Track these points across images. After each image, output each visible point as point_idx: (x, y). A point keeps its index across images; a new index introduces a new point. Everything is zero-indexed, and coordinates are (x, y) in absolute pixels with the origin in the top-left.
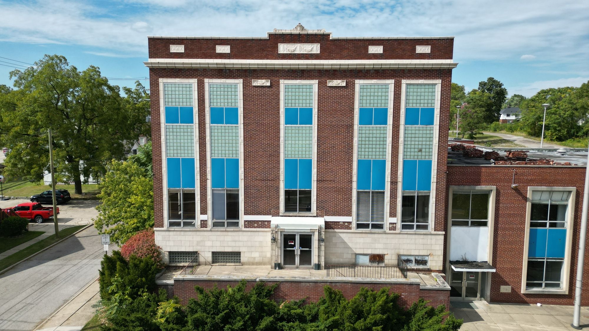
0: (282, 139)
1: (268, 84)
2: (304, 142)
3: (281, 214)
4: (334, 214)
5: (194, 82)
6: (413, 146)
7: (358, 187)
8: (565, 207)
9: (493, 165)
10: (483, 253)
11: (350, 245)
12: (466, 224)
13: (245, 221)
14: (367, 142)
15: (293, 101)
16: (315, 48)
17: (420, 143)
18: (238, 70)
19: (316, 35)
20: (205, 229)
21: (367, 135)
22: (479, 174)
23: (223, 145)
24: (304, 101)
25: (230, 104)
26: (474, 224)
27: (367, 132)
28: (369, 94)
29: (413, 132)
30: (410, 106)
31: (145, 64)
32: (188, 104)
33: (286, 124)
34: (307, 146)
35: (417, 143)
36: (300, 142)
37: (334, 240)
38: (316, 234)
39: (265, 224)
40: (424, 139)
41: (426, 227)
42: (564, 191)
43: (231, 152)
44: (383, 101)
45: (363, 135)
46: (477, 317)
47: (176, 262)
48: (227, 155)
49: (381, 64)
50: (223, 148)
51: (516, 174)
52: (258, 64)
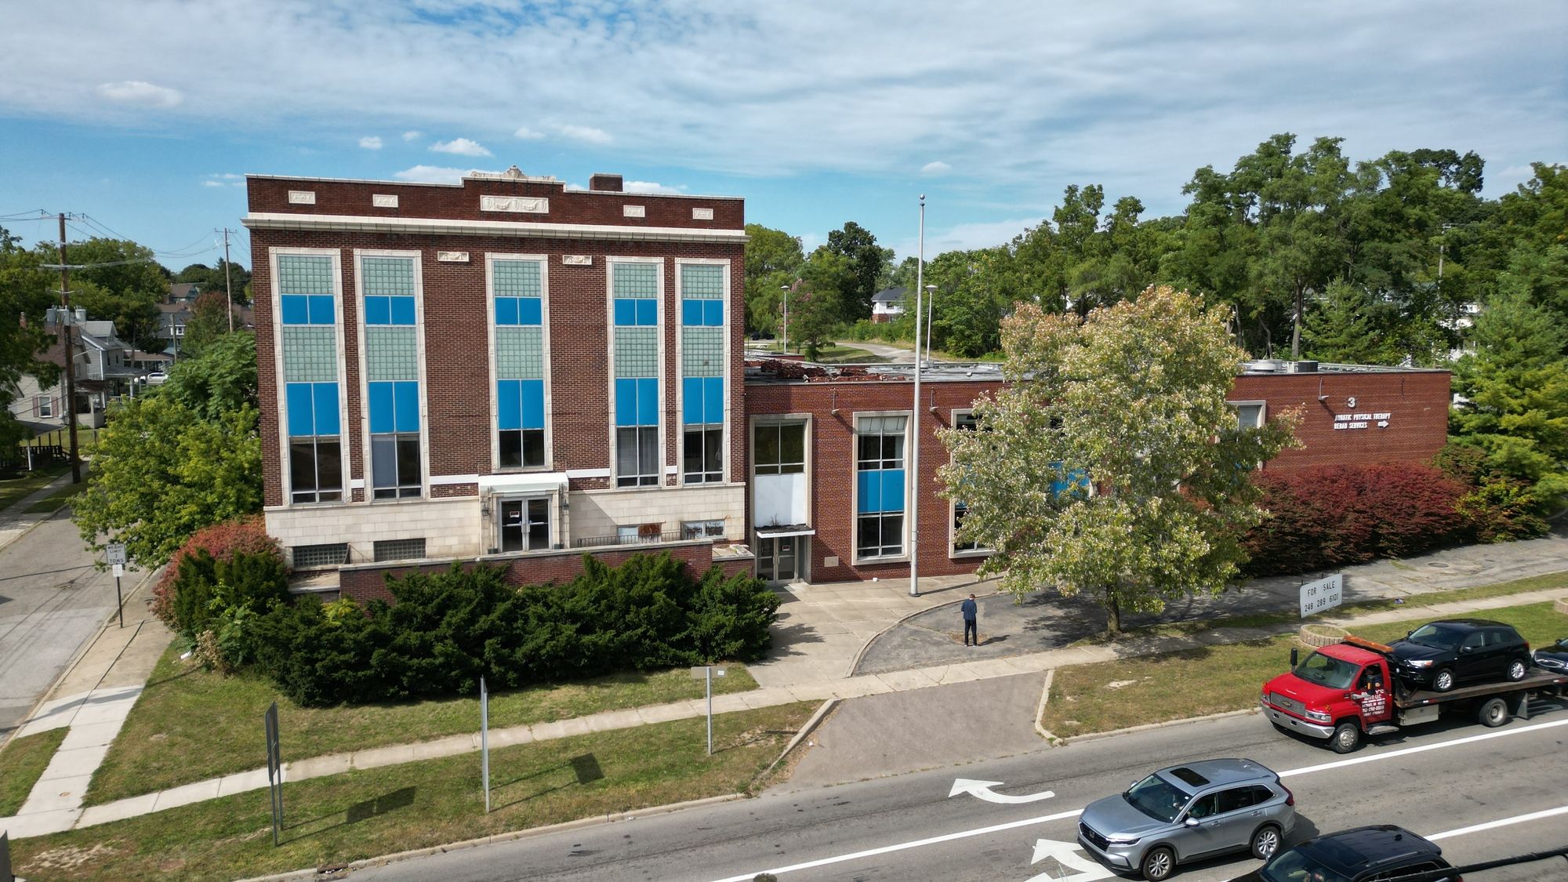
0: (492, 348)
1: (466, 259)
2: (529, 353)
3: (493, 471)
4: (581, 467)
5: (334, 254)
7: (618, 422)
8: (902, 437)
9: (806, 383)
10: (799, 512)
11: (609, 513)
12: (774, 471)
13: (433, 486)
14: (629, 352)
15: (509, 287)
16: (541, 205)
17: (706, 352)
18: (413, 236)
19: (541, 185)
20: (360, 503)
21: (629, 341)
22: (787, 397)
23: (390, 359)
24: (527, 288)
25: (399, 291)
26: (787, 470)
27: (628, 336)
28: (627, 278)
29: (695, 336)
30: (689, 298)
31: (244, 221)
33: (498, 323)
34: (535, 358)
35: (701, 352)
36: (523, 353)
37: (583, 507)
38: (556, 497)
39: (469, 489)
40: (711, 346)
41: (719, 478)
42: (899, 417)
43: (403, 371)
44: (650, 290)
45: (623, 341)
46: (793, 599)
47: (306, 564)
48: (397, 377)
49: (644, 234)
50: (390, 365)
51: (837, 395)
52: (448, 228)
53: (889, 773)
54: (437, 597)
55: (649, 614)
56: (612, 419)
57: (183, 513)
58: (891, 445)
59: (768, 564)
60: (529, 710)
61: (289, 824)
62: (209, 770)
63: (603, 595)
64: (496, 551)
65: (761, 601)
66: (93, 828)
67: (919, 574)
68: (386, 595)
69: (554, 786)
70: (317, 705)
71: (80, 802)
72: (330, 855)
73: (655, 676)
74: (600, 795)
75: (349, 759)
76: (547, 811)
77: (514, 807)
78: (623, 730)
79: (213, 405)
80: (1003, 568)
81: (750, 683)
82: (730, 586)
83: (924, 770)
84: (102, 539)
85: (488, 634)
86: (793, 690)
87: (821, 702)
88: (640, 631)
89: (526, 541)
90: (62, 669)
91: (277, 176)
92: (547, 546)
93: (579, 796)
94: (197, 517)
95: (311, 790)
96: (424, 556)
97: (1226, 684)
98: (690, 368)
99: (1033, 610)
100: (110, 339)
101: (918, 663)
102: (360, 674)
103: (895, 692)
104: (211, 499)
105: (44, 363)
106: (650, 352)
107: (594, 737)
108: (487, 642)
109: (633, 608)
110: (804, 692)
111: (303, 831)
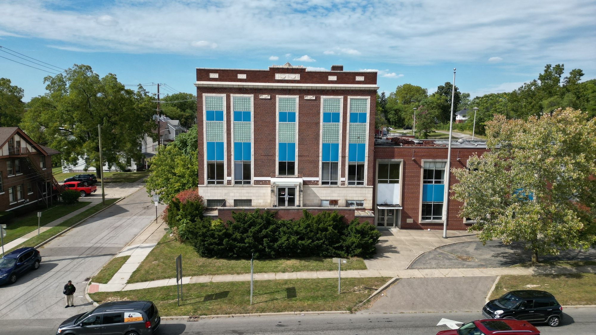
0: (277, 131)
1: (269, 97)
2: (290, 133)
3: (276, 176)
4: (308, 176)
5: (224, 96)
6: (354, 135)
7: (323, 160)
8: (444, 171)
9: (401, 147)
10: (397, 200)
11: (318, 195)
12: (386, 182)
13: (255, 181)
14: (328, 133)
15: (284, 108)
16: (297, 77)
17: (359, 133)
18: (251, 89)
19: (297, 69)
20: (230, 185)
21: (328, 129)
22: (393, 152)
23: (241, 134)
24: (291, 108)
25: (246, 109)
26: (391, 182)
27: (328, 127)
28: (329, 104)
29: (355, 127)
30: (353, 112)
31: (195, 84)
32: (220, 109)
33: (280, 121)
34: (293, 135)
35: (357, 133)
36: (288, 133)
37: (309, 192)
38: (298, 187)
39: (267, 183)
40: (361, 131)
41: (362, 184)
42: (443, 162)
43: (246, 138)
44: (337, 109)
45: (326, 129)
46: (391, 234)
47: (211, 206)
48: (244, 140)
49: (336, 87)
50: (241, 136)
51: (415, 152)
52: (263, 86)
53: (413, 312)
54: (249, 221)
55: (325, 235)
56: (321, 158)
57: (176, 186)
58: (439, 174)
59: (383, 219)
60: (277, 267)
61: (185, 298)
62: (167, 276)
63: (308, 226)
64: (276, 206)
65: (372, 234)
66: (126, 291)
67: (447, 229)
68: (232, 220)
69: (277, 298)
70: (206, 257)
71: (126, 282)
72: (195, 312)
73: (327, 260)
74: (293, 304)
75: (211, 278)
76: (272, 307)
77: (261, 304)
78: (309, 279)
79: (188, 148)
80: (480, 229)
81: (364, 267)
82: (359, 227)
83: (429, 312)
84: (153, 193)
85: (265, 236)
86: (381, 272)
87: (391, 278)
88: (321, 241)
89: (286, 203)
90: (136, 235)
91: (206, 68)
92: (294, 206)
93: (285, 303)
94: (180, 187)
95: (195, 287)
96: (251, 206)
97: (587, 292)
98: (352, 140)
99: (499, 249)
100: (178, 126)
101: (438, 267)
102: (219, 247)
103: (425, 278)
104: (185, 181)
105: (154, 133)
106: (336, 133)
107: (298, 280)
108: (265, 239)
109: (320, 232)
110: (385, 273)
111: (188, 302)
